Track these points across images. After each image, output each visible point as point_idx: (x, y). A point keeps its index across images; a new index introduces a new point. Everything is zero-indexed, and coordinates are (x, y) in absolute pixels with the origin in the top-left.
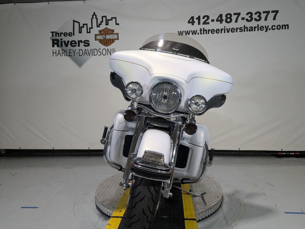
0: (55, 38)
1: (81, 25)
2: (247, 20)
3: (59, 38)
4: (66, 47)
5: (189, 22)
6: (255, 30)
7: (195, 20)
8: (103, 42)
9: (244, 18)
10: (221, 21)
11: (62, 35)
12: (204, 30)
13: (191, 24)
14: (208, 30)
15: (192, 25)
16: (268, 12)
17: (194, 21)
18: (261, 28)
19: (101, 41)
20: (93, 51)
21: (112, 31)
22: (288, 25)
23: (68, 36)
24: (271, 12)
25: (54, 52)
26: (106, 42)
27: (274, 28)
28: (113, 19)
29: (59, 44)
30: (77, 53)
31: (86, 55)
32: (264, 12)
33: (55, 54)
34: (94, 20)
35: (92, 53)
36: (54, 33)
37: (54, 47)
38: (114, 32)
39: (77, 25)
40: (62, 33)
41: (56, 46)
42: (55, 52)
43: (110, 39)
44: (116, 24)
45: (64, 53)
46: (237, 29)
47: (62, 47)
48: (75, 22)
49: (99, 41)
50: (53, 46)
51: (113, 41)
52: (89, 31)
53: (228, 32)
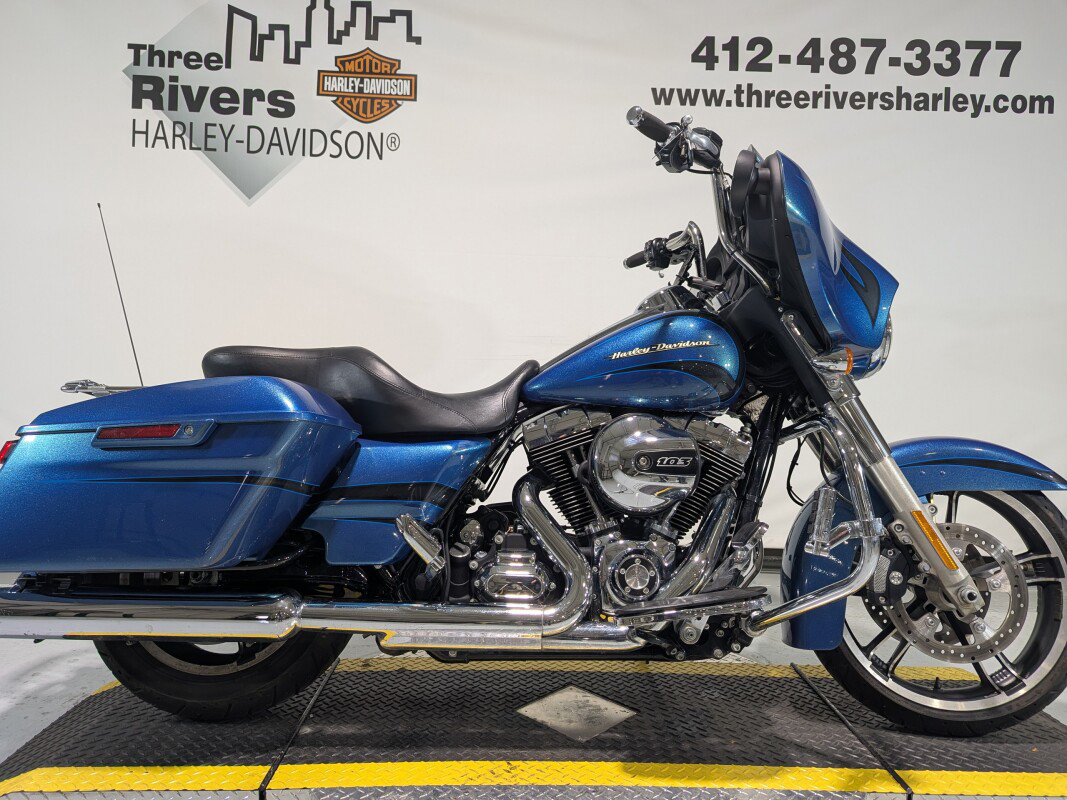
0: (144, 70)
1: (263, 29)
2: (909, 68)
3: (164, 73)
4: (190, 110)
5: (696, 58)
6: (935, 108)
7: (718, 51)
8: (350, 102)
9: (899, 59)
10: (816, 64)
11: (179, 62)
12: (750, 93)
13: (705, 64)
14: (767, 92)
15: (707, 69)
16: (984, 47)
17: (716, 54)
18: (958, 103)
19: (341, 100)
20: (306, 136)
21: (393, 65)
22: (1050, 99)
23: (203, 66)
24: (993, 45)
25: (137, 129)
26: (364, 108)
27: (1002, 104)
28: (397, 18)
29: (161, 98)
30: (238, 142)
31: (276, 149)
32: (970, 45)
33: (140, 138)
34: (320, 15)
35: (305, 143)
36: (142, 52)
37: (140, 107)
38: (399, 68)
39: (242, 26)
40: (179, 54)
41: (147, 103)
42: (145, 130)
43: (381, 97)
44: (410, 38)
45: (180, 136)
46: (872, 96)
47: (176, 109)
48: (235, 15)
49: (335, 98)
50: (137, 104)
51: (391, 105)
52: (292, 55)
53: (840, 105)
